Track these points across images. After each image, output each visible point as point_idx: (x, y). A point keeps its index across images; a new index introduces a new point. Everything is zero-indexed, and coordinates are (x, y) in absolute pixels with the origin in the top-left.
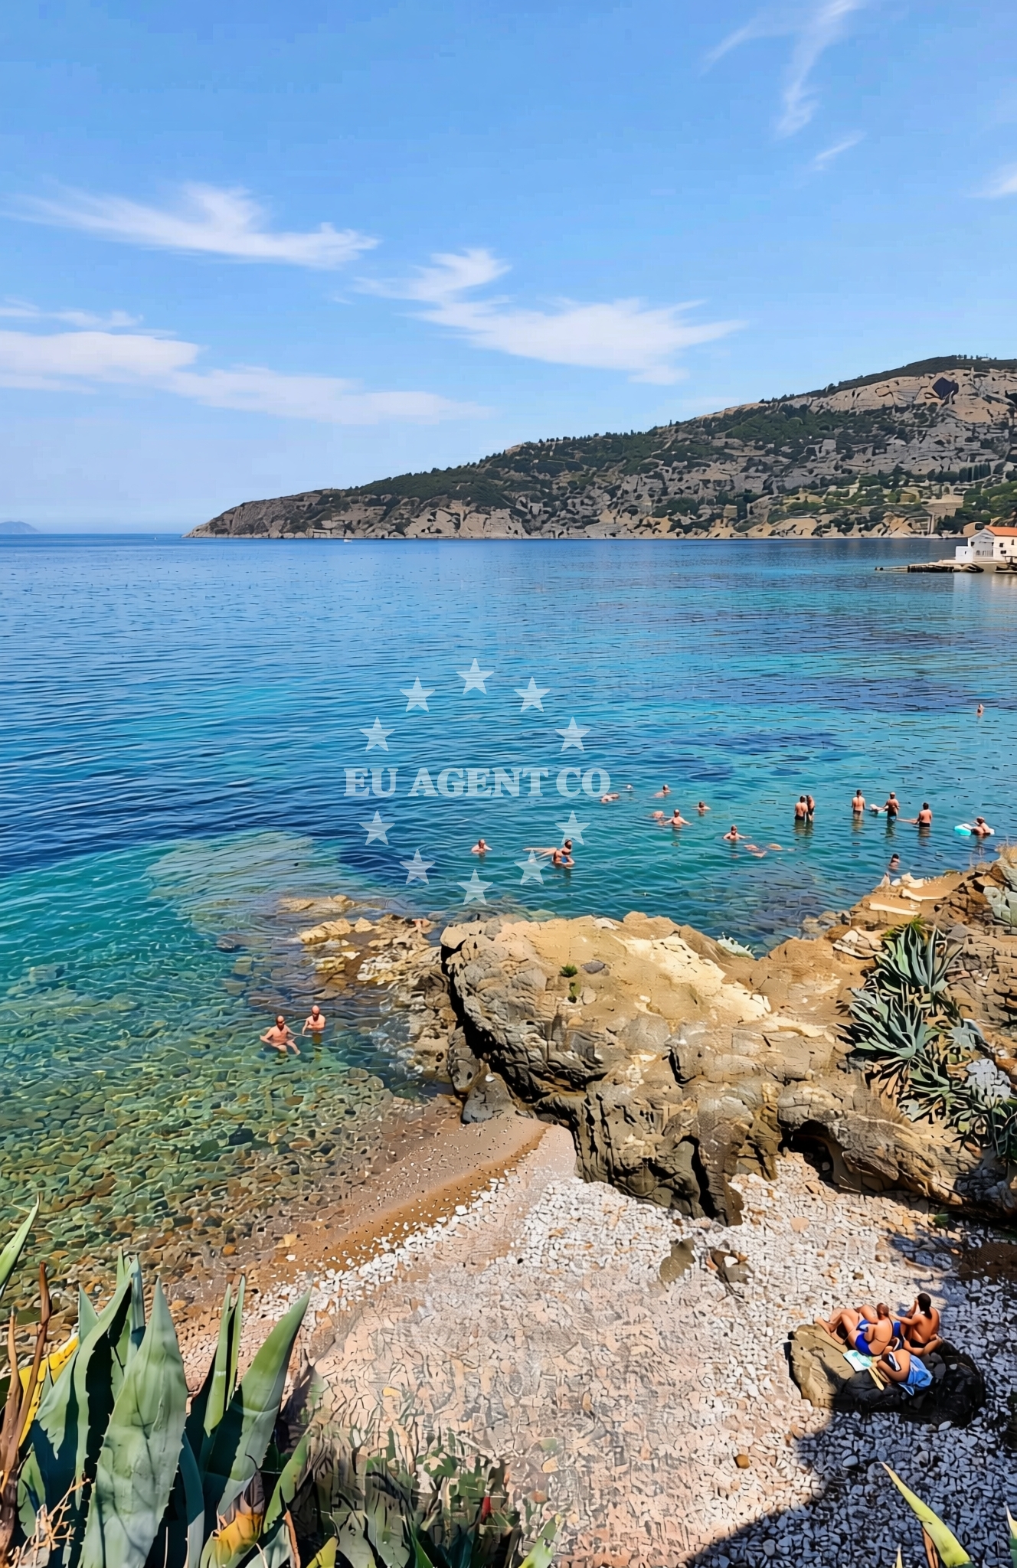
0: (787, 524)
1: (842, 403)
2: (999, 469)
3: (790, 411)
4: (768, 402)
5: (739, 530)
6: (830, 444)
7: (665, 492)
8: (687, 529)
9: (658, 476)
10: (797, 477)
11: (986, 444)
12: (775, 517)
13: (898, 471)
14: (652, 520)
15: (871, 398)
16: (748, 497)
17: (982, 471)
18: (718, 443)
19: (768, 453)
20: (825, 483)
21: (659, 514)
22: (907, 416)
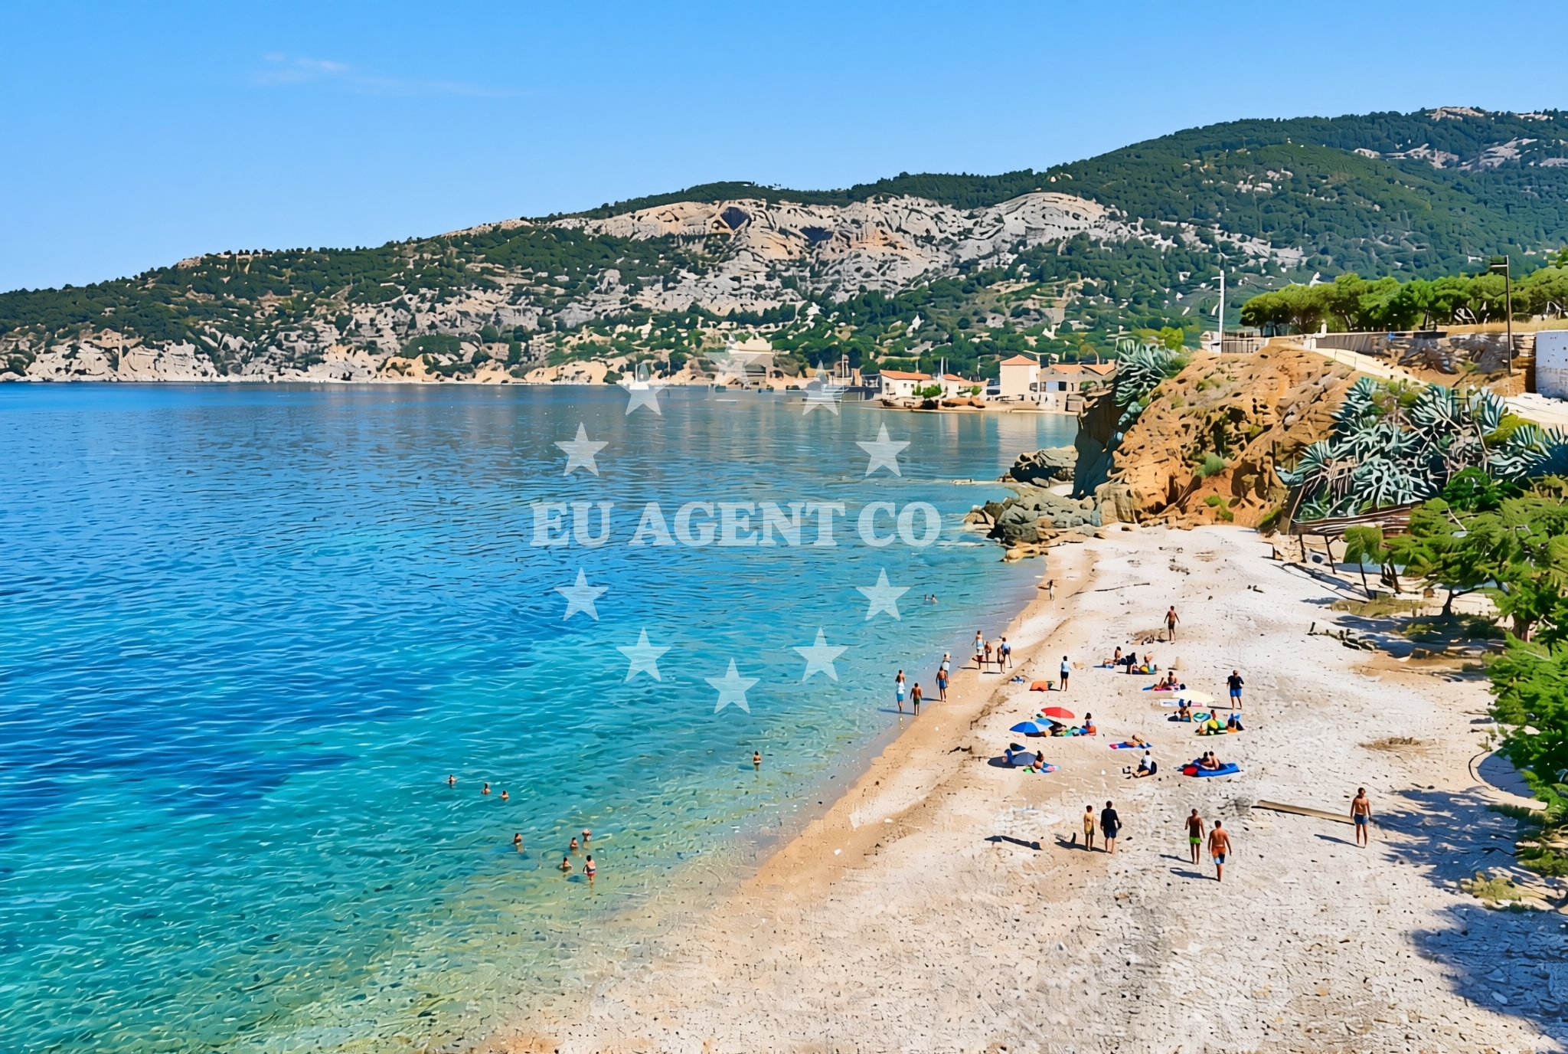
0: (569, 370)
1: (618, 226)
2: (803, 313)
3: (561, 233)
4: (530, 221)
5: (514, 374)
6: (613, 275)
7: (413, 325)
8: (447, 372)
9: (402, 305)
10: (575, 313)
11: (788, 283)
12: (556, 358)
13: (694, 309)
14: (400, 361)
15: (653, 223)
16: (521, 334)
17: (786, 313)
18: (475, 267)
19: (539, 282)
20: (612, 322)
21: (408, 353)
22: (697, 248)
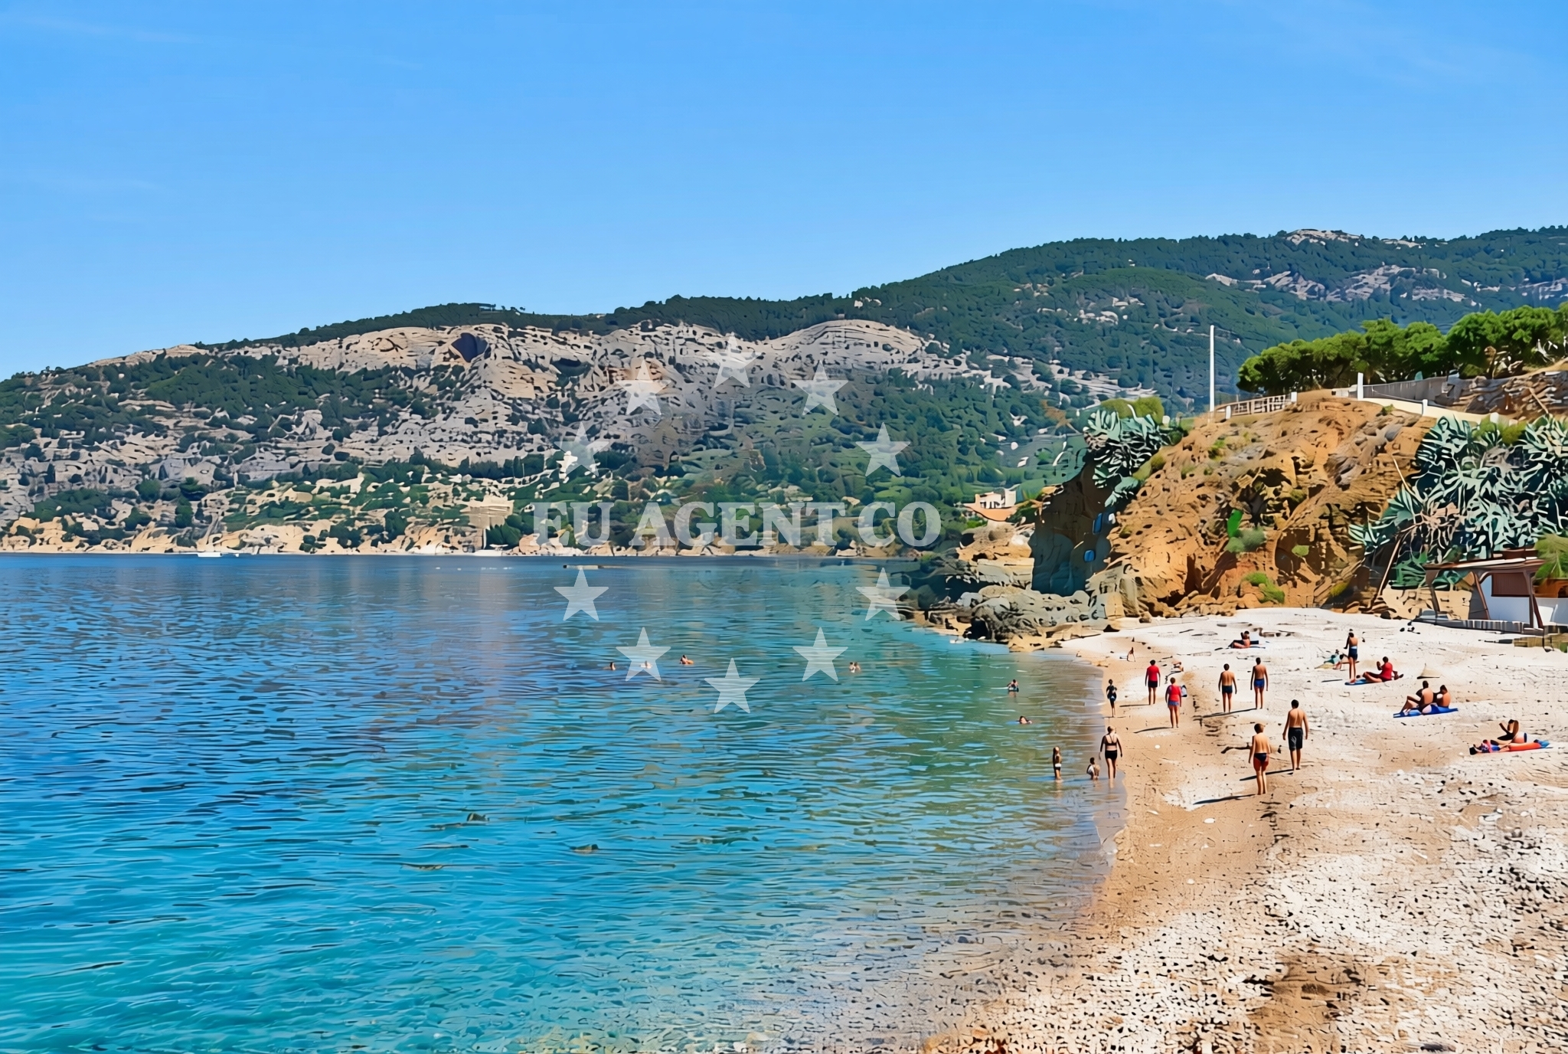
0: (257, 534)
1: (321, 356)
2: (554, 464)
3: (245, 363)
4: (210, 348)
5: (180, 542)
6: (313, 416)
7: (50, 476)
8: (93, 539)
9: (35, 452)
10: (266, 464)
11: (536, 428)
12: (237, 521)
13: (418, 459)
14: (29, 524)
16: (191, 491)
17: (533, 465)
18: (133, 405)
19: (216, 424)
20: (311, 475)
21: (43, 514)
22: (422, 384)
